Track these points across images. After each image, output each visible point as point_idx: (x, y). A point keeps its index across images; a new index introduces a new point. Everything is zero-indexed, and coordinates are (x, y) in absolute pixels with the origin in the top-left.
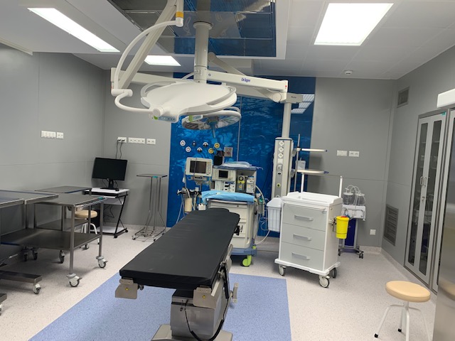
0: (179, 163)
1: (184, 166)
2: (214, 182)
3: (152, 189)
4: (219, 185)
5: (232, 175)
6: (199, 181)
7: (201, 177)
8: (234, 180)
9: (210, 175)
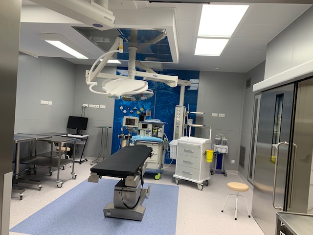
0: (119, 120)
1: (122, 121)
2: (139, 131)
3: (103, 135)
4: (142, 132)
5: (150, 127)
6: (131, 130)
7: (132, 128)
8: (151, 129)
9: (137, 127)
